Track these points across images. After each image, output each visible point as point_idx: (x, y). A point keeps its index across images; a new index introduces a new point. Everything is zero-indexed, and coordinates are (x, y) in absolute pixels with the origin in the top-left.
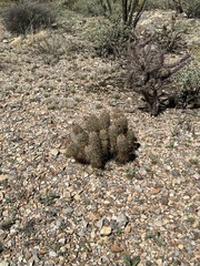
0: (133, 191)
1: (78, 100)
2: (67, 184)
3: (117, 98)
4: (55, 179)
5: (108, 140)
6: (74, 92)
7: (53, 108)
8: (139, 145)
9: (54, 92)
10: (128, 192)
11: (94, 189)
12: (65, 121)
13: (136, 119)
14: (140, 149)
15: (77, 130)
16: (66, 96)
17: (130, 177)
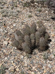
0: (47, 67)
1: (18, 12)
2: (12, 62)
3: (40, 11)
4: (6, 58)
5: (35, 39)
6: (16, 7)
7: (5, 16)
8: (50, 41)
9: (6, 6)
10: (44, 67)
11: (26, 65)
12: (12, 24)
13: (50, 25)
14: (51, 43)
15: (18, 33)
16: (12, 9)
17: (45, 59)
